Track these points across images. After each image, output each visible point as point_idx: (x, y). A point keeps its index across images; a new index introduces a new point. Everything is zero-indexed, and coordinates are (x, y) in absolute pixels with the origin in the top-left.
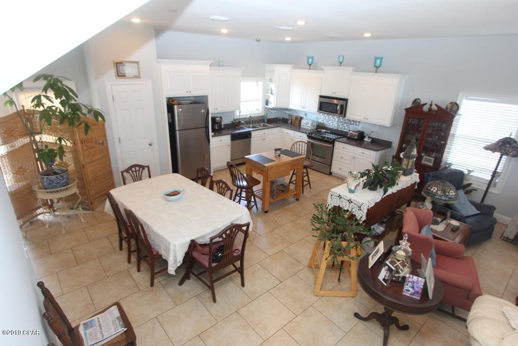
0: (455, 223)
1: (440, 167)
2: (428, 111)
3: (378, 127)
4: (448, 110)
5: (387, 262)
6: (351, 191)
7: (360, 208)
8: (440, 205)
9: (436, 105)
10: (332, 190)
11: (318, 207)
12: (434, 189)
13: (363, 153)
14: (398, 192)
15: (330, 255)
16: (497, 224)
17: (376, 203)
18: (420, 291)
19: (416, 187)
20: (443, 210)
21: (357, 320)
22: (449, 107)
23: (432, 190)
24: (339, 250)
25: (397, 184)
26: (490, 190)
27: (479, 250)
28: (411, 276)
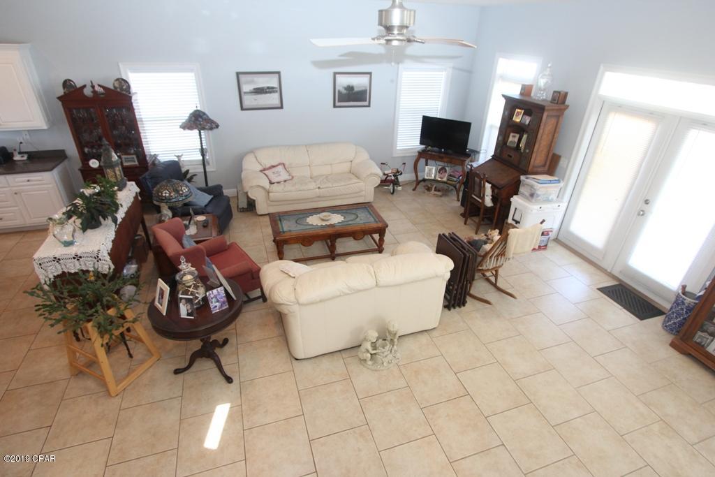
0: (201, 218)
1: (147, 163)
2: (94, 96)
3: (27, 133)
4: (119, 90)
5: (181, 296)
6: (68, 244)
7: (97, 258)
8: (180, 208)
9: (99, 86)
10: (36, 256)
11: (35, 292)
12: (166, 193)
13: (28, 181)
14: (127, 213)
15: (102, 337)
16: (231, 200)
17: (113, 241)
18: (225, 299)
19: (140, 198)
20: (184, 211)
21: (181, 376)
22: (117, 85)
23: (164, 195)
24: (112, 323)
25: (122, 206)
26: (208, 169)
27: (230, 232)
28: (211, 292)
